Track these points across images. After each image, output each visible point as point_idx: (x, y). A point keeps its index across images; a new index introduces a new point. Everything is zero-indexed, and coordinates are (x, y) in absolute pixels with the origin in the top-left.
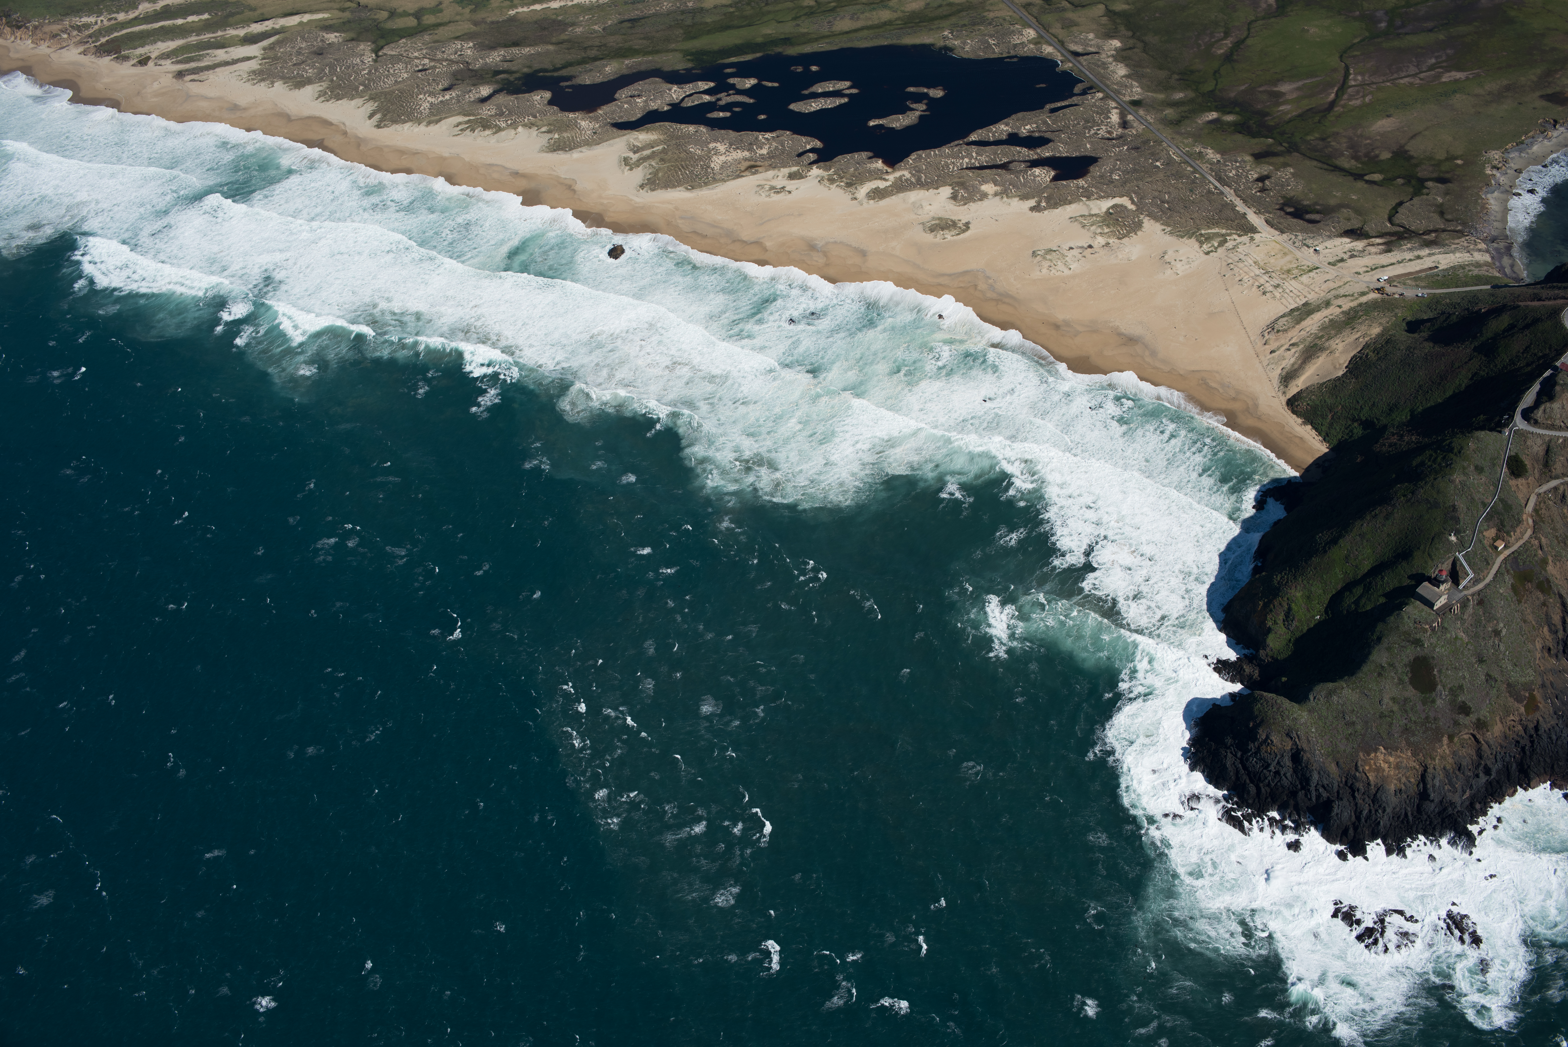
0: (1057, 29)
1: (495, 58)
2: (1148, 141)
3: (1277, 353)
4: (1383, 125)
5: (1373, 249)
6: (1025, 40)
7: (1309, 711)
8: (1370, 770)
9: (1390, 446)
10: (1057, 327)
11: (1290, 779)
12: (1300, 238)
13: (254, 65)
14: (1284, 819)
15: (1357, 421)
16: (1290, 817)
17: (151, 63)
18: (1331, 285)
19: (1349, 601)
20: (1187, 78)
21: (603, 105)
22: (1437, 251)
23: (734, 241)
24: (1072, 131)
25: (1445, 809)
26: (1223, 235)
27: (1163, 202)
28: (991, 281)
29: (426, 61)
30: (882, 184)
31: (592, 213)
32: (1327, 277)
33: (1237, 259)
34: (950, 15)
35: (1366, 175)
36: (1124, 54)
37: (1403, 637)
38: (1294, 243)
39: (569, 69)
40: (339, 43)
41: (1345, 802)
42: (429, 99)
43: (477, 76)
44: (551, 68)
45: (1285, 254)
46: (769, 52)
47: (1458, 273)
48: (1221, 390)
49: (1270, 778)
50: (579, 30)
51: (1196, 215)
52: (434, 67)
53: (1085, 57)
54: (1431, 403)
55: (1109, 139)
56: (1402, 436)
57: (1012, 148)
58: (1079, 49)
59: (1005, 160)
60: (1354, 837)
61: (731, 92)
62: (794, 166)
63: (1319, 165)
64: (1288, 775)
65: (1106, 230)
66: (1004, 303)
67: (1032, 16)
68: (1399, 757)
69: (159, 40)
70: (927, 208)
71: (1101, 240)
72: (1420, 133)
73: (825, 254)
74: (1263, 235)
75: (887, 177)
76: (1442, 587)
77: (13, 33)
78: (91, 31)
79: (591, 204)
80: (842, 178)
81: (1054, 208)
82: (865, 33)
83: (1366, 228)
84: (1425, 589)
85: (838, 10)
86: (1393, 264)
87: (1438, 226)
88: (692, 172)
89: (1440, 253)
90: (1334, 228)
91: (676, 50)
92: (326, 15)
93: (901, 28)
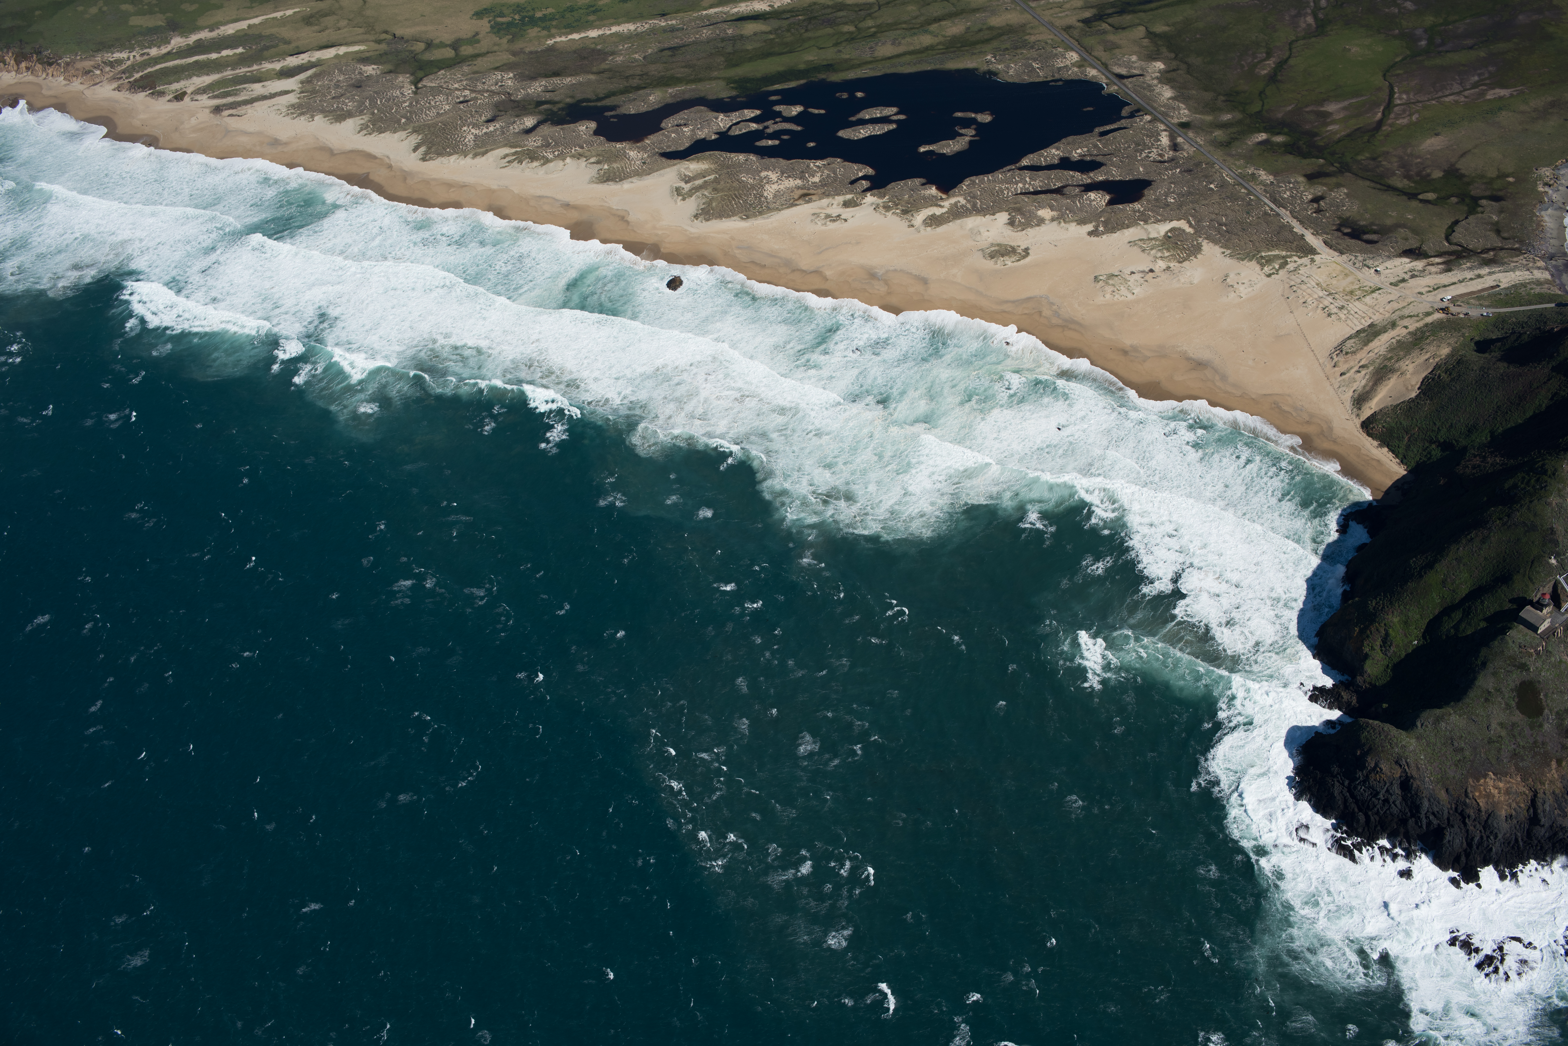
0: (1099, 52)
1: (536, 88)
2: (1200, 163)
3: (1348, 375)
4: (1432, 144)
5: (1433, 269)
6: (1068, 63)
7: (1417, 738)
8: (1480, 796)
9: (1474, 467)
10: (1125, 352)
11: (1399, 807)
12: (1360, 258)
13: (292, 99)
14: (1394, 847)
15: (1435, 442)
16: (1400, 845)
17: (187, 99)
18: (1395, 306)
19: (1447, 626)
20: (1233, 99)
21: (650, 134)
22: (1497, 269)
23: (793, 271)
24: (1123, 154)
25: (1555, 834)
26: (1283, 257)
27: (1221, 224)
28: (1055, 307)
29: (467, 92)
30: (938, 211)
31: (648, 244)
32: (1391, 297)
33: (1299, 281)
34: (991, 39)
35: (1419, 194)
36: (1169, 75)
37: (1508, 662)
38: (1354, 264)
39: (613, 98)
40: (377, 76)
41: (1456, 829)
42: (473, 131)
43: (520, 107)
44: (594, 97)
45: (1346, 275)
46: (813, 79)
47: (1520, 291)
48: (1294, 414)
49: (1378, 806)
50: (619, 59)
51: (1255, 237)
52: (476, 99)
53: (1130, 80)
54: (1511, 424)
55: (1160, 162)
56: (1484, 458)
57: (1065, 172)
58: (1123, 71)
59: (1059, 184)
60: (1466, 863)
61: (778, 120)
62: (847, 193)
63: (1372, 185)
64: (1398, 803)
65: (1167, 254)
66: (1070, 329)
67: (1074, 38)
68: (1509, 782)
69: (194, 75)
70: (985, 234)
71: (1161, 264)
72: (1470, 151)
73: (886, 282)
74: (1323, 256)
75: (942, 204)
76: (1545, 611)
77: (44, 70)
78: (124, 67)
79: (645, 235)
80: (897, 205)
81: (1112, 232)
82: (908, 58)
83: (1425, 247)
84: (1527, 612)
85: (879, 35)
86: (1454, 284)
87: (1495, 245)
88: (745, 201)
89: (1500, 272)
90: (1393, 248)
91: (719, 78)
92: (362, 48)
93: (943, 53)
